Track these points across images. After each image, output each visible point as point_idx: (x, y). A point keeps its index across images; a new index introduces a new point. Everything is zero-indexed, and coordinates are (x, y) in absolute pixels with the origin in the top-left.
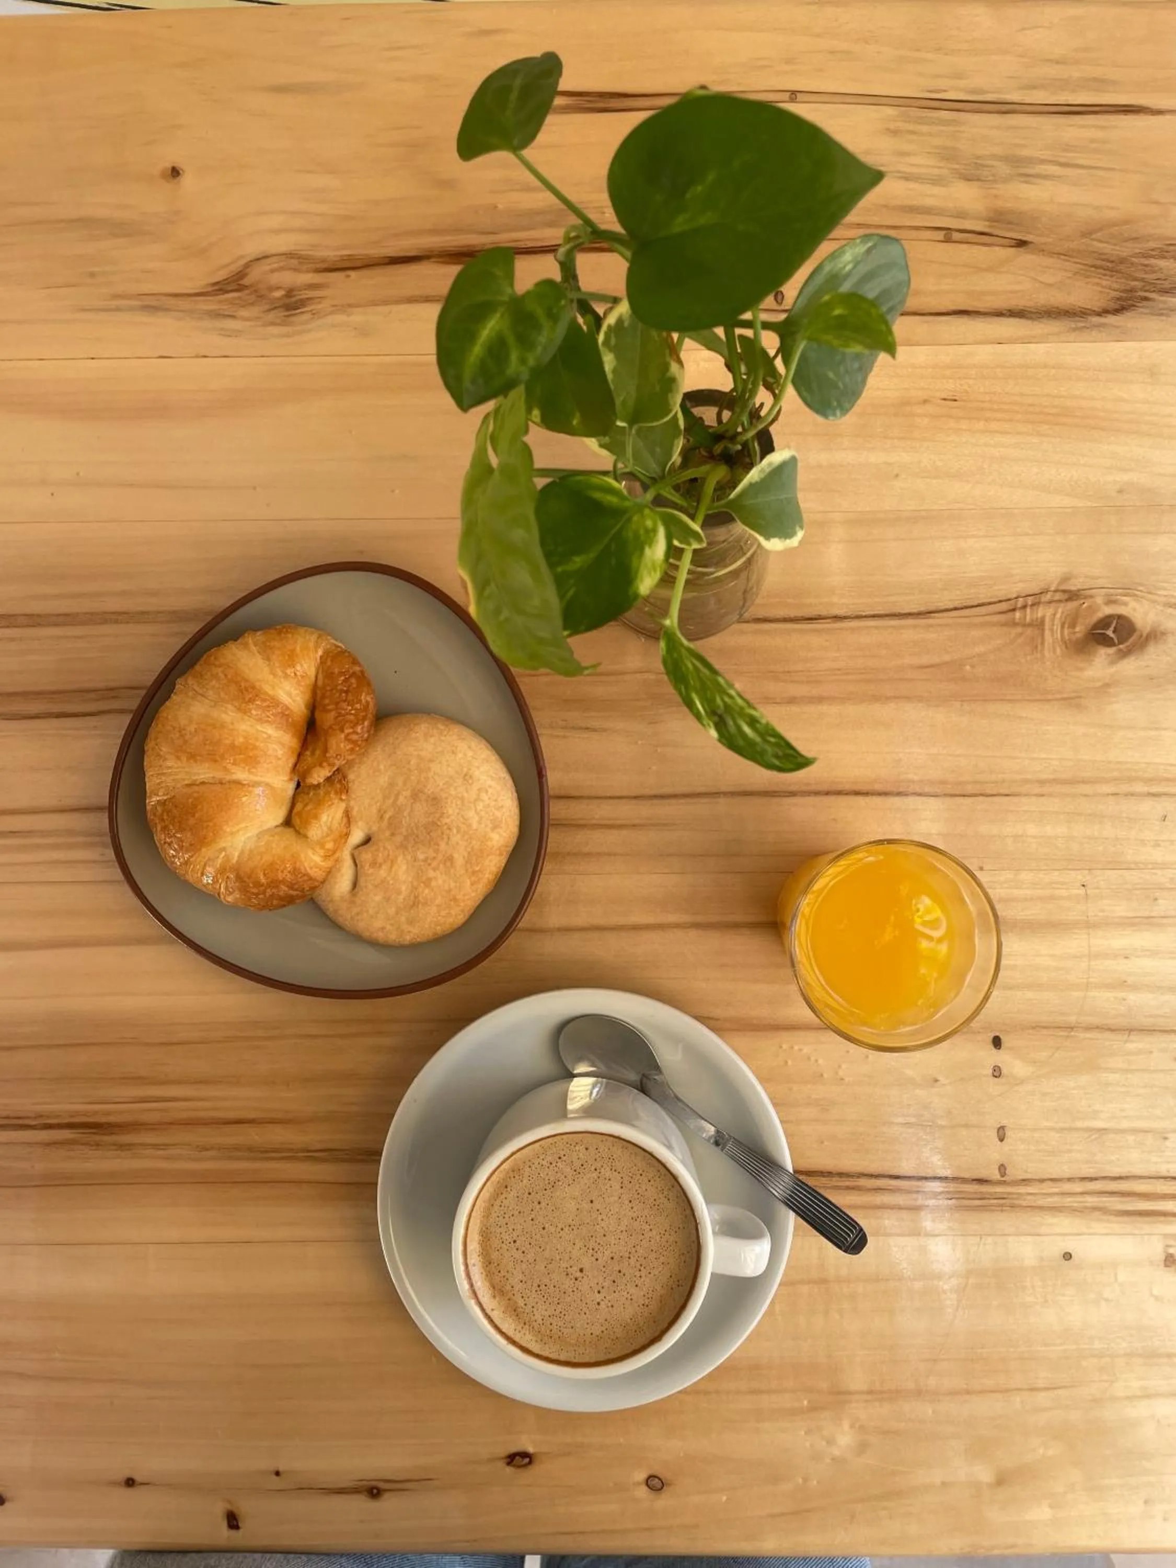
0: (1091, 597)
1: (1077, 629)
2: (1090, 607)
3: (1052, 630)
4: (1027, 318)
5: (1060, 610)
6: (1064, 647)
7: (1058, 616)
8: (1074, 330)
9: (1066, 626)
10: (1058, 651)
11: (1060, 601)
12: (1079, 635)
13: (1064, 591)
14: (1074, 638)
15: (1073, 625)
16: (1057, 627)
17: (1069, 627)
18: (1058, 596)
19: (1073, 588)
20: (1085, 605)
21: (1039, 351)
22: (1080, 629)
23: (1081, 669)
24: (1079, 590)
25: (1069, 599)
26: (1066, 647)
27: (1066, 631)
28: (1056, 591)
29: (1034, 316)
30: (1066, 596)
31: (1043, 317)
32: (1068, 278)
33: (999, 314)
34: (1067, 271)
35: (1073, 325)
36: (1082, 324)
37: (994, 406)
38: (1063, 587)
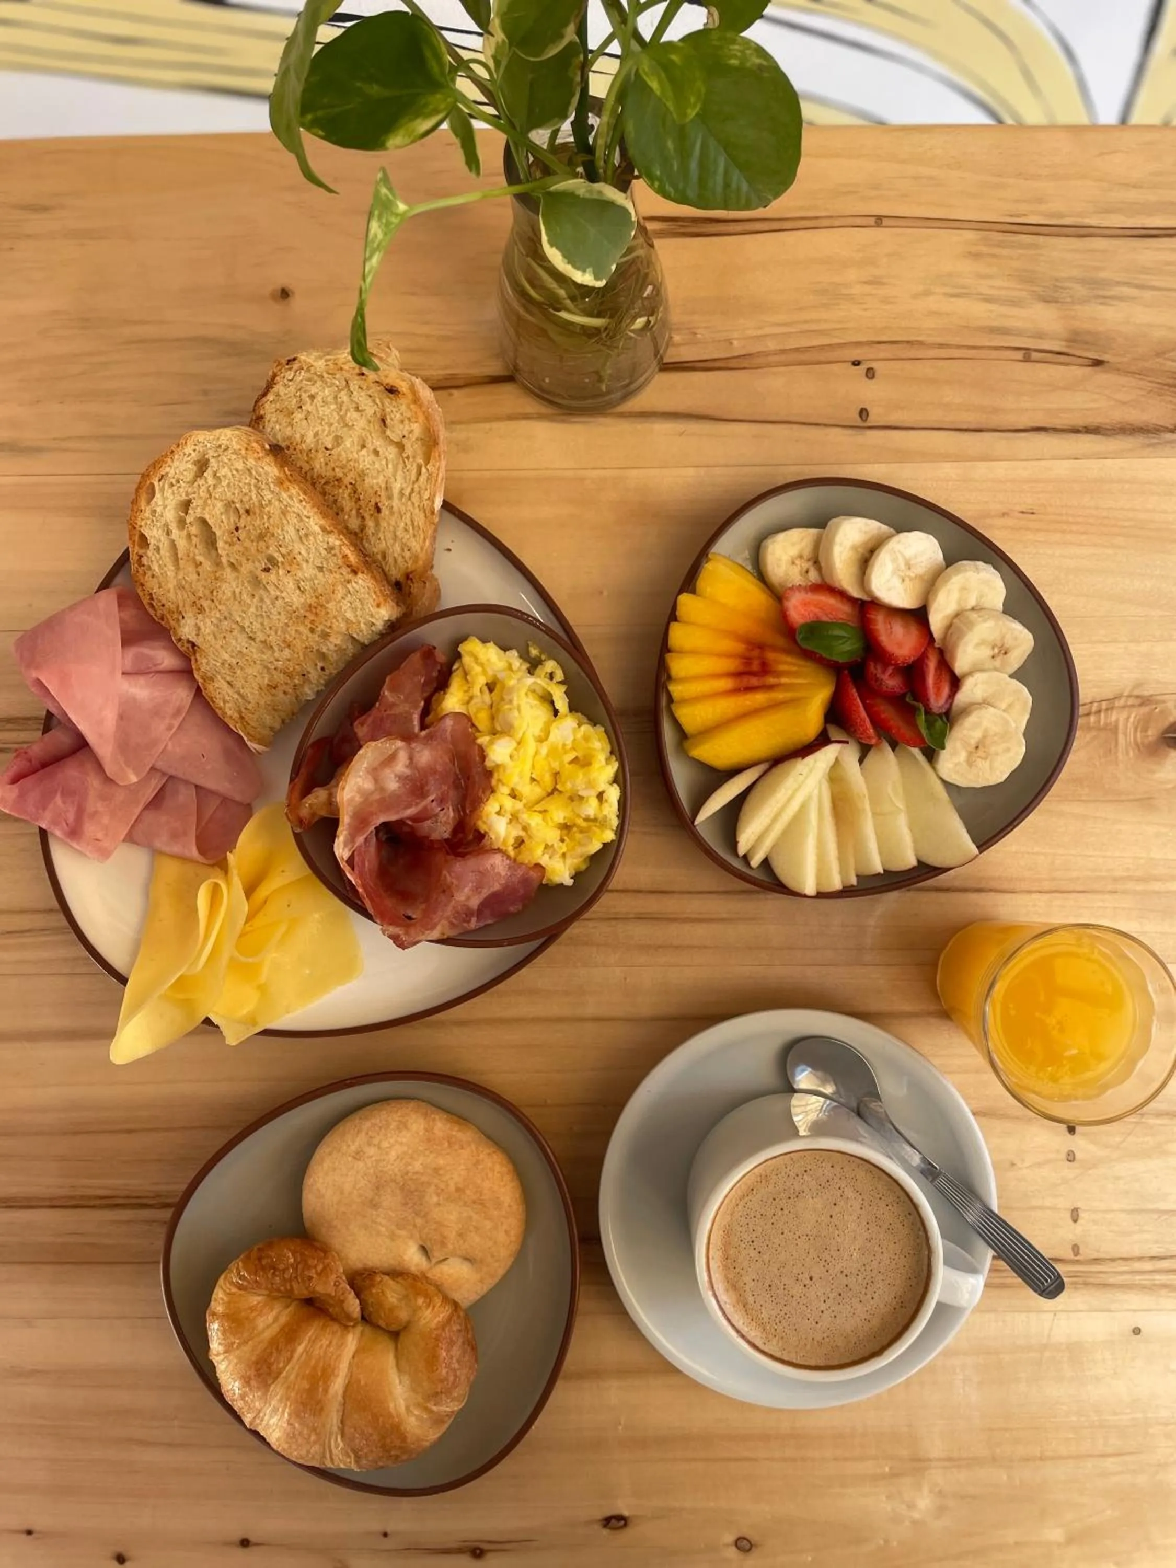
0: (1164, 702)
1: (1150, 733)
2: (1162, 712)
3: (1125, 734)
4: (1103, 435)
5: (1133, 716)
6: (1136, 751)
7: (1131, 720)
8: (1149, 445)
9: (1139, 729)
10: (1131, 754)
11: (1133, 706)
12: (1151, 739)
13: (1138, 697)
14: (1146, 741)
15: (1145, 730)
16: (1131, 730)
17: (1141, 732)
18: (1130, 702)
19: (1146, 693)
20: (1157, 710)
21: (1114, 467)
22: (1153, 733)
23: (1153, 772)
24: (1152, 696)
25: (1141, 705)
26: (1139, 750)
27: (1139, 735)
28: (1129, 696)
29: (1109, 432)
30: (1139, 701)
31: (1117, 434)
32: (1143, 396)
33: (1075, 431)
34: (1141, 389)
35: (1147, 441)
36: (1155, 441)
37: (1071, 519)
38: (1136, 693)
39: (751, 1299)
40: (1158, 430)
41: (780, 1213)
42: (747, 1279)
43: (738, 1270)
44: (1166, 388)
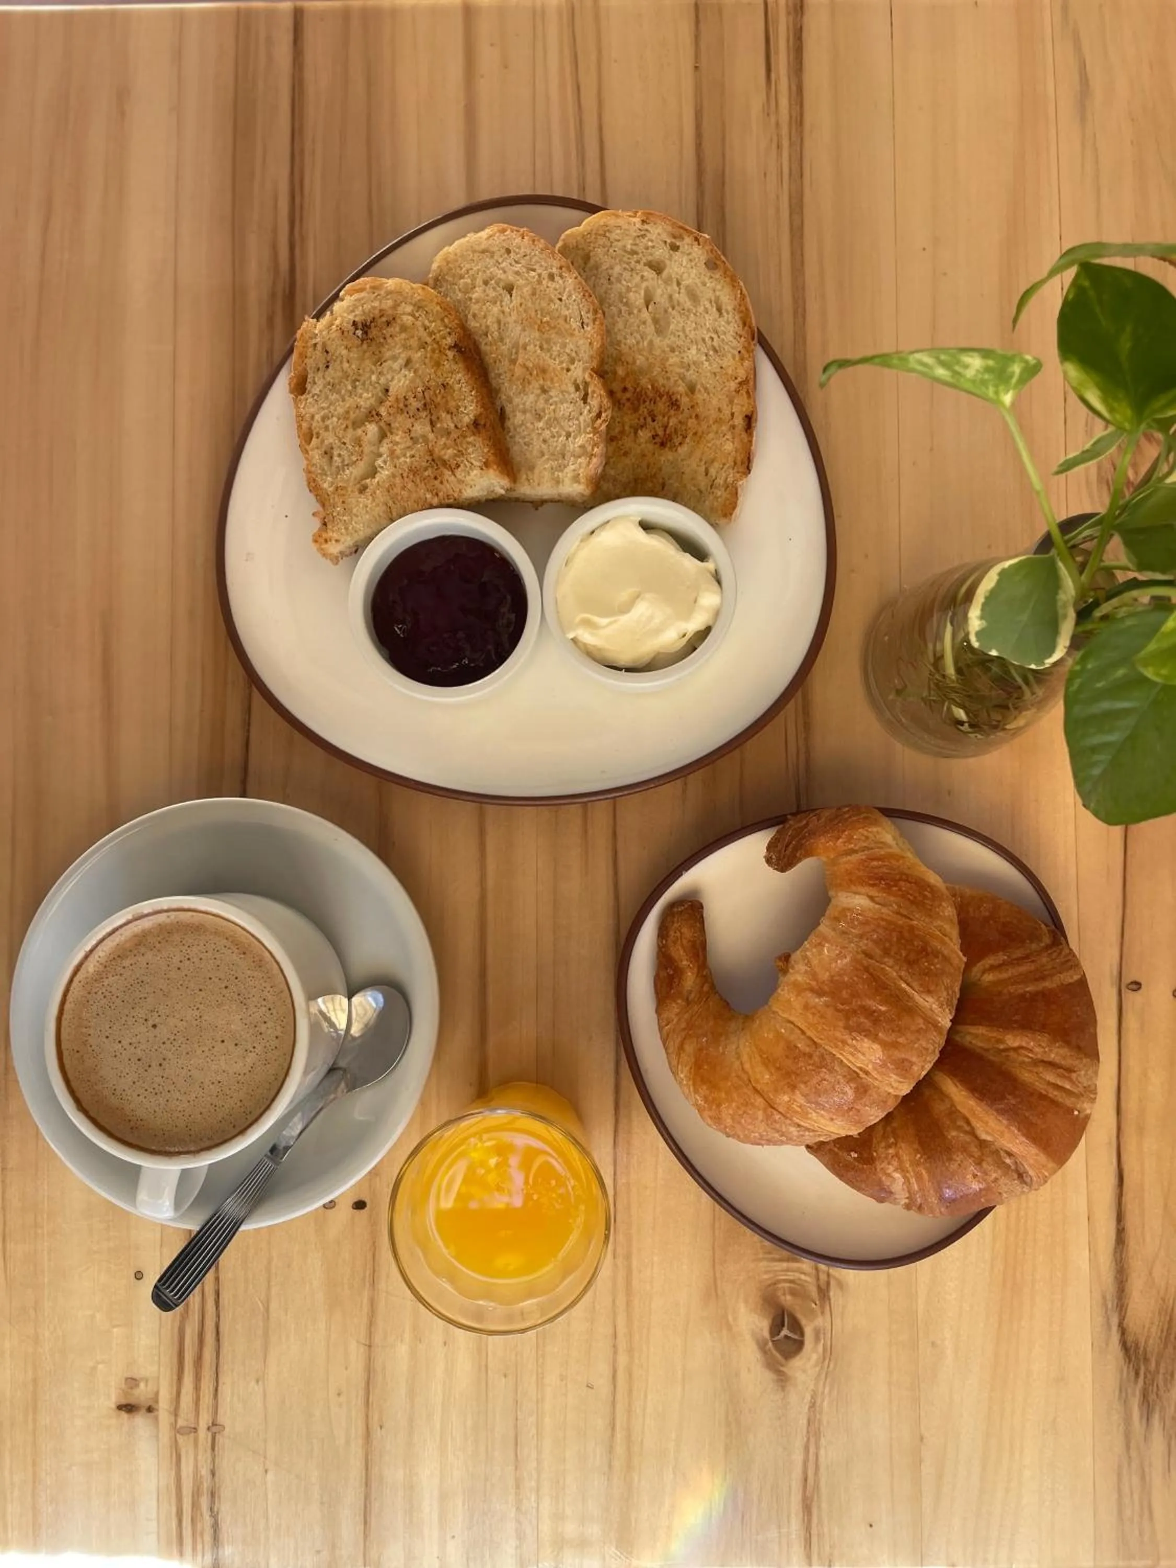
0: (823, 1313)
1: (789, 1298)
2: (812, 1311)
3: (788, 1270)
4: (1115, 1248)
5: (808, 1279)
6: (769, 1282)
7: (803, 1277)
8: (1104, 1298)
9: (792, 1285)
10: (766, 1277)
11: (818, 1279)
12: (782, 1298)
13: (828, 1284)
14: (780, 1293)
15: (793, 1293)
16: (791, 1276)
17: (790, 1287)
18: (823, 1277)
19: (831, 1294)
20: (813, 1305)
21: (1081, 1260)
22: (787, 1300)
23: (746, 1302)
24: (829, 1299)
25: (819, 1287)
26: (770, 1285)
27: (787, 1285)
28: (828, 1275)
29: (1118, 1254)
30: (824, 1287)
31: (1117, 1264)
32: (1158, 1292)
33: (1120, 1217)
34: (1167, 1289)
35: (1109, 1297)
36: (1110, 1306)
37: (1022, 1213)
38: (833, 1283)
39: (126, 963)
40: (1121, 1310)
41: (223, 986)
42: (149, 956)
43: (158, 945)
44: (1168, 1318)
